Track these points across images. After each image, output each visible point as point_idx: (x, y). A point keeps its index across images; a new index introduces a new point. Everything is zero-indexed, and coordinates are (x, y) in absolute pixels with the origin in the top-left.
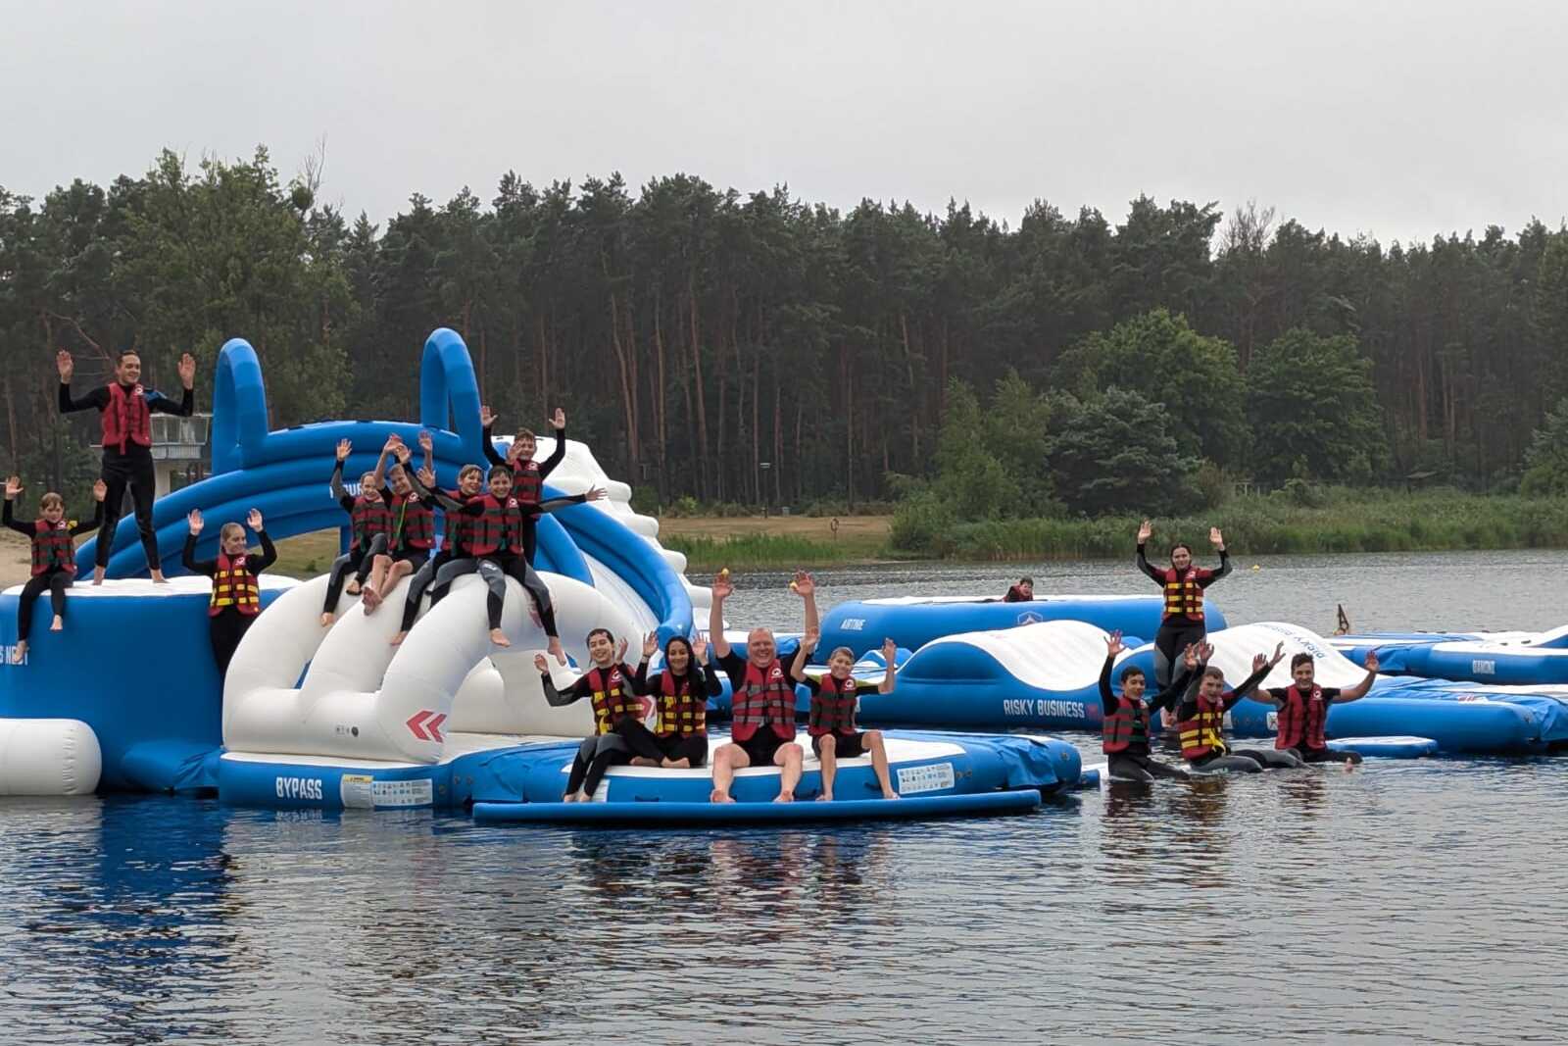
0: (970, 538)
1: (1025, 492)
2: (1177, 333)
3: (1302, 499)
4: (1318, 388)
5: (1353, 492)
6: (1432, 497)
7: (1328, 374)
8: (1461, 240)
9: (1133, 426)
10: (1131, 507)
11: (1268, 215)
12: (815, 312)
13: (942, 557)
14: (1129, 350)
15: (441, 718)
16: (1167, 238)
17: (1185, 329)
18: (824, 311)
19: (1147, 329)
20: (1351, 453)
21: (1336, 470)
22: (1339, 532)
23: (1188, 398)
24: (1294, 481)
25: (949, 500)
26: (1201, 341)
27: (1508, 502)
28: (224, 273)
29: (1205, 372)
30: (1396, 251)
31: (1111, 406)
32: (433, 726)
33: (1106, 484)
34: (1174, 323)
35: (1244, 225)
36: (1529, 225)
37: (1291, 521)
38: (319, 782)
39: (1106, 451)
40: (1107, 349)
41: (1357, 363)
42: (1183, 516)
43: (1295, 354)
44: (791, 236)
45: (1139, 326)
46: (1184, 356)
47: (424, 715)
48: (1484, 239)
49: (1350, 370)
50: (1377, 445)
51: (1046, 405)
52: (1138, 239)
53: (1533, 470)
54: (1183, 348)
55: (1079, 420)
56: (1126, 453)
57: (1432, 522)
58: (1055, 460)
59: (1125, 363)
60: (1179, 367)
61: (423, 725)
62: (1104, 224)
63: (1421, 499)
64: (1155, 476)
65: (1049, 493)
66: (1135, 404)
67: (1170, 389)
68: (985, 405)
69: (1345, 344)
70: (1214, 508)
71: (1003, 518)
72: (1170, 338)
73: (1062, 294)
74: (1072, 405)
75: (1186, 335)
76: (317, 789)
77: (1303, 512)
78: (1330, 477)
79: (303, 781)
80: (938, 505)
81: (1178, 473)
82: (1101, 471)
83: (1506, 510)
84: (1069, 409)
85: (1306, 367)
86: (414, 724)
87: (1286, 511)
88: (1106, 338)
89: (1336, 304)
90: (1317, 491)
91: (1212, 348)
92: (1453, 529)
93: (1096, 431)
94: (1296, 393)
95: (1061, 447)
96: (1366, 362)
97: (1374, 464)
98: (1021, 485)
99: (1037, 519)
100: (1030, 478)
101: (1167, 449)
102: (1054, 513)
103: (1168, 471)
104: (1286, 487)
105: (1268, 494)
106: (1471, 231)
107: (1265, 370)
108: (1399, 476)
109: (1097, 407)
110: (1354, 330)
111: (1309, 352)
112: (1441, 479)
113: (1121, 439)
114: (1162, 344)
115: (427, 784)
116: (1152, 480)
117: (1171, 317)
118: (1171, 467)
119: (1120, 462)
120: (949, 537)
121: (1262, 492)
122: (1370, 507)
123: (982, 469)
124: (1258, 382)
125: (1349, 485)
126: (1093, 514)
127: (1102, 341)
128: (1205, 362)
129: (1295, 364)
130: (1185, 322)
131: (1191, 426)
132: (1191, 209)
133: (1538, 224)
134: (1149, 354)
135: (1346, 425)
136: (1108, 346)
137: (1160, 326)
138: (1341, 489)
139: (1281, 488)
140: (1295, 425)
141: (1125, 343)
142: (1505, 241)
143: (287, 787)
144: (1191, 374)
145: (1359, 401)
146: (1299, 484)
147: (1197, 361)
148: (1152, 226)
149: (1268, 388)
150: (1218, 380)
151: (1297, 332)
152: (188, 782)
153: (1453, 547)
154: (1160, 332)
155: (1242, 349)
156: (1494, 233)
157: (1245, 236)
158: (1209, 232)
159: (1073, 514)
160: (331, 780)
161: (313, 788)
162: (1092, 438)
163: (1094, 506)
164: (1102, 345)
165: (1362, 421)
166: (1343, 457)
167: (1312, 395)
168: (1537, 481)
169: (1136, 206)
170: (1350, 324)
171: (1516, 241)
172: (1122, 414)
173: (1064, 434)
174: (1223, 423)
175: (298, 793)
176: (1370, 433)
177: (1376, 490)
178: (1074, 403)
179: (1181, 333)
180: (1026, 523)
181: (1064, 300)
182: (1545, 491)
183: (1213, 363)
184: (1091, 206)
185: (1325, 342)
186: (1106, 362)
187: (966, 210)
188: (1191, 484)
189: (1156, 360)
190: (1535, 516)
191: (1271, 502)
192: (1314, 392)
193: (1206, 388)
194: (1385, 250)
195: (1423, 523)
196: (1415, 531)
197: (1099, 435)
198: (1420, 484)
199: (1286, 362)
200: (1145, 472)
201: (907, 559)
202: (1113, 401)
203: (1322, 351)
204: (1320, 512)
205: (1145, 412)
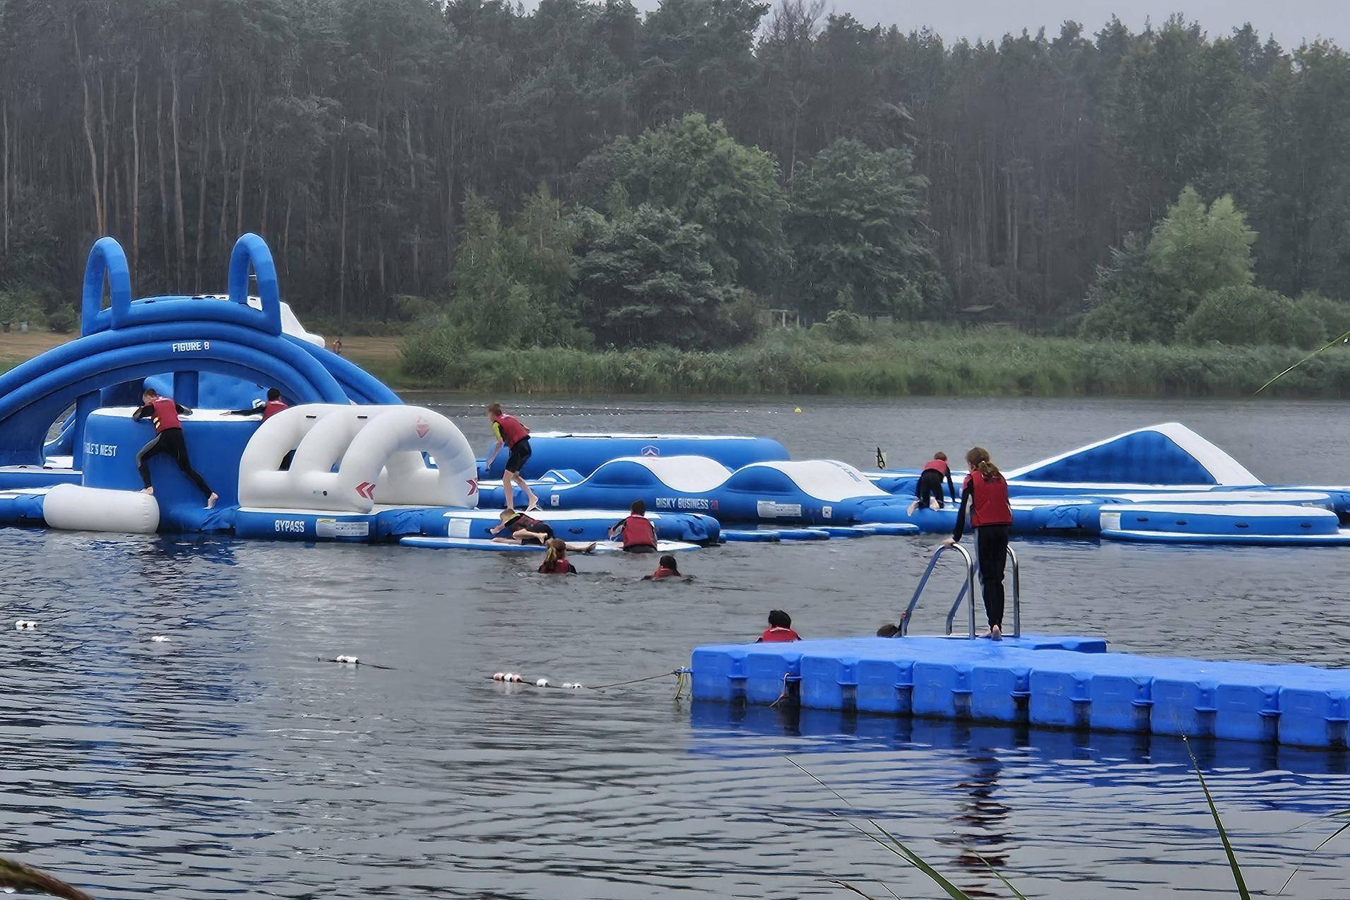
0: (488, 366)
1: (548, 321)
2: (714, 141)
3: (847, 334)
4: (867, 207)
5: (903, 326)
6: (988, 335)
7: (879, 192)
8: (1032, 38)
9: (667, 249)
10: (661, 339)
11: (817, 8)
12: (311, 106)
13: (457, 387)
14: (659, 159)
15: (374, 486)
16: (705, 30)
17: (723, 137)
18: (321, 105)
19: (681, 135)
20: (900, 282)
21: (885, 301)
22: (884, 373)
23: (724, 215)
24: (838, 313)
25: (466, 324)
26: (742, 152)
27: (1064, 344)
29: (745, 188)
30: (961, 47)
31: (642, 226)
32: (369, 490)
33: (635, 313)
34: (711, 130)
35: (789, 16)
36: (1108, 25)
37: (833, 358)
38: (303, 522)
39: (635, 275)
40: (635, 156)
41: (911, 180)
42: (718, 349)
43: (843, 167)
44: (284, 18)
45: (672, 132)
46: (722, 169)
47: (365, 484)
48: (1059, 36)
49: (904, 189)
50: (931, 274)
52: (670, 29)
53: (1094, 311)
54: (721, 160)
55: (606, 240)
56: (658, 279)
57: (982, 365)
58: (582, 284)
59: (655, 173)
60: (715, 181)
61: (364, 490)
62: (634, 10)
63: (972, 339)
64: (688, 305)
65: (574, 321)
66: (668, 224)
67: (704, 204)
68: (506, 222)
69: (898, 159)
70: (751, 342)
71: (523, 347)
72: (705, 147)
73: (587, 90)
74: (599, 222)
75: (725, 145)
76: (301, 526)
77: (846, 348)
78: (874, 308)
79: (292, 522)
80: (453, 329)
81: (712, 302)
82: (631, 297)
83: (1063, 354)
84: (596, 227)
85: (855, 184)
86: (360, 488)
87: (827, 345)
88: (634, 142)
89: (893, 112)
90: (862, 323)
91: (753, 160)
92: (1004, 374)
93: (625, 253)
94: (844, 213)
95: (585, 269)
96: (921, 180)
97: (926, 294)
98: (544, 311)
99: (560, 349)
100: (554, 304)
101: (702, 276)
102: (578, 345)
103: (702, 300)
104: (829, 319)
105: (809, 328)
106: (1043, 29)
107: (809, 185)
108: (954, 309)
109: (628, 225)
110: (910, 143)
111: (858, 166)
112: (999, 315)
113: (652, 263)
114: (696, 153)
115: (366, 525)
116: (684, 310)
117: (708, 122)
118: (705, 295)
119: (653, 288)
120: (466, 365)
121: (802, 323)
122: (919, 344)
123: (503, 293)
124: (802, 197)
125: (897, 318)
126: (622, 345)
127: (629, 146)
128: (746, 176)
129: (843, 179)
130: (724, 130)
131: (728, 249)
133: (1118, 24)
134: (681, 165)
135: (897, 250)
136: (637, 153)
137: (696, 133)
138: (886, 322)
139: (823, 320)
140: (841, 248)
141: (656, 150)
142: (1083, 40)
143: (282, 526)
144: (729, 190)
145: (913, 223)
146: (843, 316)
147: (737, 176)
148: (688, 15)
149: (814, 205)
150: (759, 197)
151: (847, 143)
152: (210, 526)
153: (1006, 392)
154: (694, 140)
155: (784, 162)
156: (1071, 30)
157: (791, 26)
158: (753, 23)
159: (600, 345)
160: (310, 523)
161: (299, 526)
162: (621, 261)
163: (621, 335)
164: (629, 151)
165: (916, 247)
166: (894, 286)
167: (861, 216)
168: (1098, 322)
170: (908, 136)
171: (1094, 41)
172: (656, 235)
173: (590, 254)
174: (762, 245)
175: (289, 529)
176: (925, 262)
177: (926, 324)
178: (601, 220)
179: (719, 142)
180: (549, 352)
181: (589, 96)
182: (1102, 333)
183: (754, 178)
185: (878, 156)
186: (634, 171)
188: (727, 314)
189: (690, 170)
190: (1094, 361)
191: (812, 336)
192: (864, 212)
193: (744, 202)
194: (949, 45)
195: (974, 363)
196: (965, 373)
197: (628, 257)
198: (977, 319)
199: (834, 177)
200: (677, 299)
201: (418, 388)
202: (645, 220)
203: (873, 166)
204: (865, 349)
205: (679, 233)
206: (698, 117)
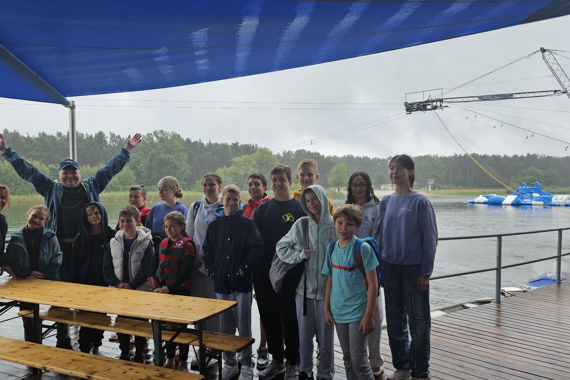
4: (553, 175)
11: (545, 155)
14: (529, 171)
16: (532, 158)
19: (531, 169)
26: (538, 170)
28: (434, 166)
30: (560, 158)
35: (542, 156)
45: (529, 169)
46: (536, 172)
51: (523, 178)
52: (528, 158)
54: (535, 171)
55: (526, 180)
56: (533, 183)
59: (530, 173)
69: (556, 170)
73: (519, 165)
75: (536, 169)
78: (556, 186)
85: (551, 173)
90: (554, 187)
91: (539, 171)
94: (550, 176)
96: (559, 172)
107: (546, 173)
108: (563, 185)
113: (532, 181)
129: (549, 172)
132: (535, 154)
138: (557, 187)
144: (537, 174)
145: (558, 177)
149: (546, 175)
155: (543, 171)
158: (537, 157)
160: (559, 204)
165: (558, 179)
166: (557, 183)
169: (527, 154)
170: (556, 168)
175: (557, 205)
176: (560, 181)
178: (526, 178)
184: (522, 155)
187: (506, 155)
191: (550, 188)
193: (538, 175)
202: (531, 177)
203: (553, 171)
204: (556, 190)
205: (535, 179)
206: (533, 167)
